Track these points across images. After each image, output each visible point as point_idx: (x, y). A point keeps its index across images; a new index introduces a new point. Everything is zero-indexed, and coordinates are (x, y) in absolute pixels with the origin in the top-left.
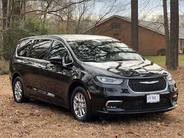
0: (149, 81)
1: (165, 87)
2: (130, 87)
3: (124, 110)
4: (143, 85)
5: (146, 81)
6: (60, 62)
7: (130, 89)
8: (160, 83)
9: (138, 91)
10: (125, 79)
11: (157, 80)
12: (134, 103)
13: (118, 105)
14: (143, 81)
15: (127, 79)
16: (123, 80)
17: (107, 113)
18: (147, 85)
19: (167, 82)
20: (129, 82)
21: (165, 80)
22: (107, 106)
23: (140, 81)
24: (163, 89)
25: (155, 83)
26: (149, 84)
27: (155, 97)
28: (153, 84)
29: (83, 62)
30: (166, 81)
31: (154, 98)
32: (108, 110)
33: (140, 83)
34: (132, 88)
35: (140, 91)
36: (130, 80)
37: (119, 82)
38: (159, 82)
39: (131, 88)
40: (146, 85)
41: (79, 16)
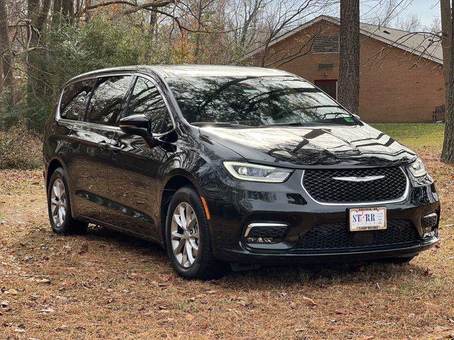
0: (358, 176)
1: (401, 192)
2: (307, 189)
3: (291, 247)
4: (342, 184)
5: (351, 175)
6: (146, 130)
7: (307, 194)
8: (389, 181)
9: (327, 201)
10: (295, 169)
11: (380, 174)
12: (316, 231)
13: (275, 235)
14: (343, 176)
15: (301, 169)
16: (291, 171)
17: (248, 253)
18: (354, 186)
19: (408, 180)
20: (304, 178)
21: (403, 174)
22: (249, 236)
23: (335, 176)
24: (395, 197)
25: (375, 181)
26: (358, 183)
27: (373, 216)
28: (369, 182)
29: (198, 128)
30: (405, 177)
31: (370, 218)
32: (249, 247)
33: (334, 180)
34: (312, 191)
35: (333, 199)
36: (307, 171)
37: (280, 176)
38: (385, 179)
39: (310, 193)
40: (350, 184)
41: (243, 22)
